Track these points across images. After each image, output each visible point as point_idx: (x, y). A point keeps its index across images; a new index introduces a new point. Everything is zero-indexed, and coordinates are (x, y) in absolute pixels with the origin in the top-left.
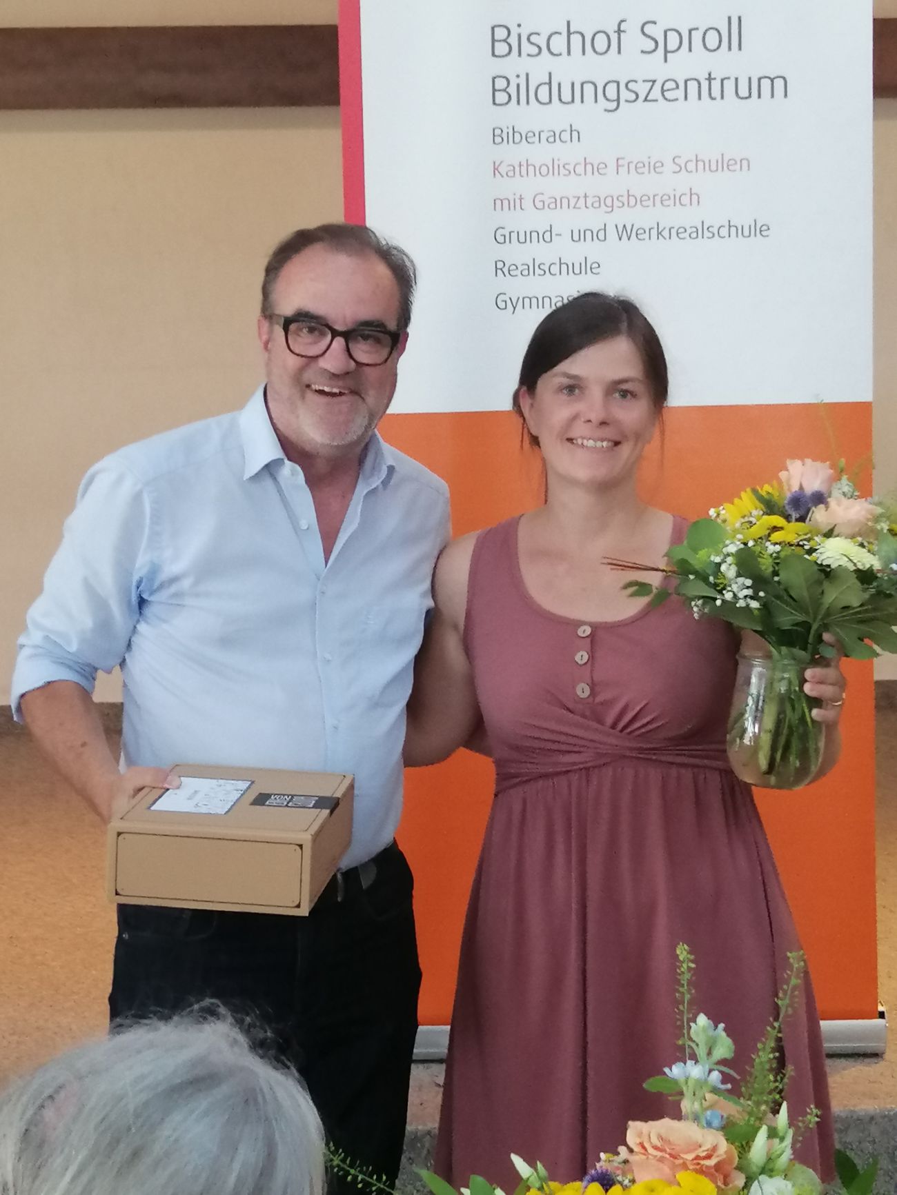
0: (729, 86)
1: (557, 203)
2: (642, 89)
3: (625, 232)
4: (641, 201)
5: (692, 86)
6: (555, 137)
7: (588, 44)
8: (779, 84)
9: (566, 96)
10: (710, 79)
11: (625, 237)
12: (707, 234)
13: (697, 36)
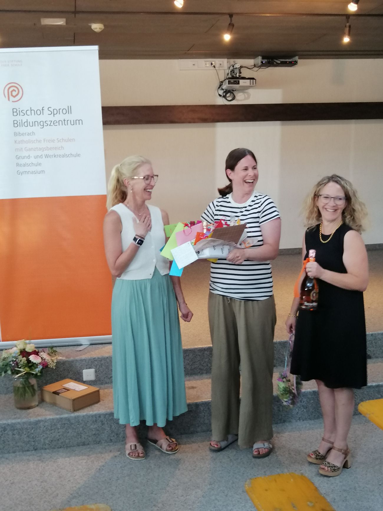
0: (69, 122)
2: (49, 123)
3: (47, 156)
4: (51, 149)
5: (60, 122)
6: (29, 134)
7: (36, 113)
8: (80, 121)
9: (31, 125)
10: (64, 120)
11: (47, 157)
12: (66, 156)
13: (61, 111)
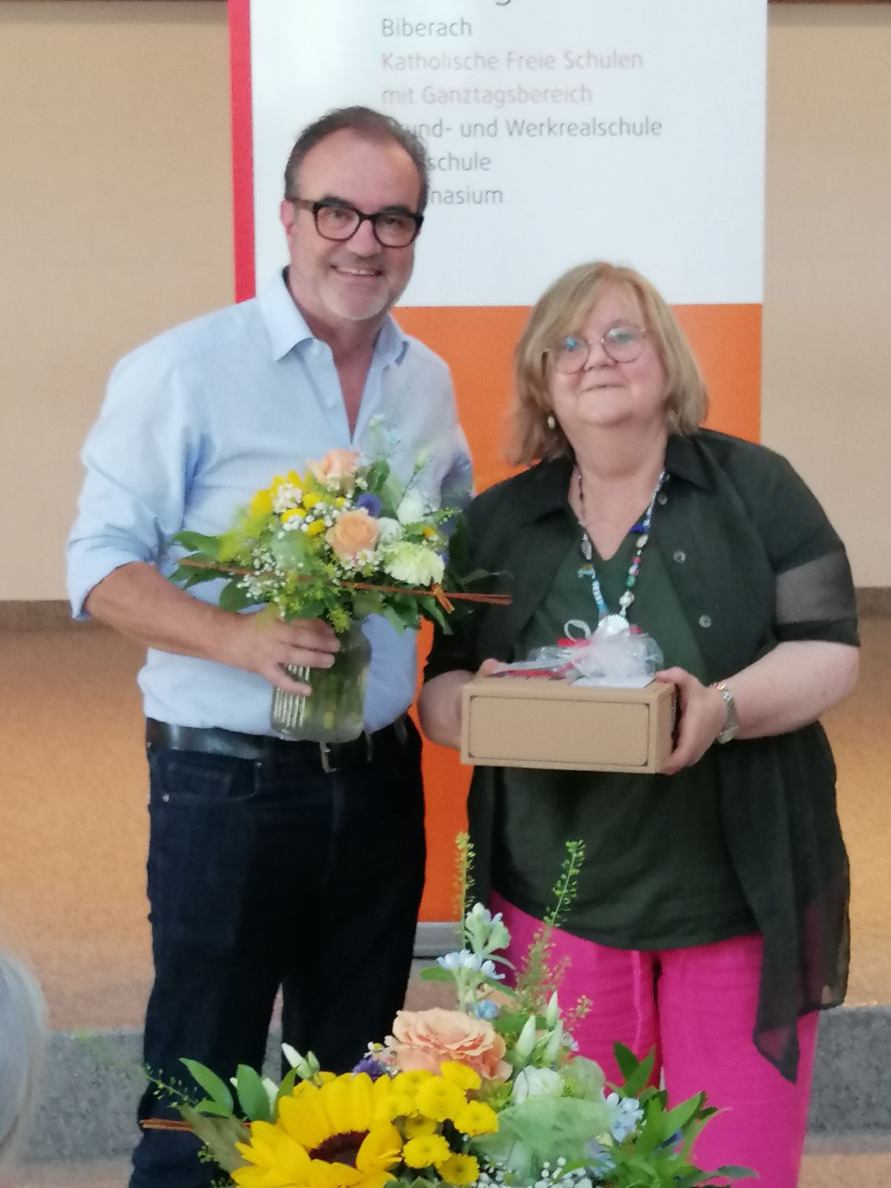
1: (447, 97)
3: (516, 128)
4: (534, 96)
6: (445, 30)
11: (515, 132)
12: (598, 131)
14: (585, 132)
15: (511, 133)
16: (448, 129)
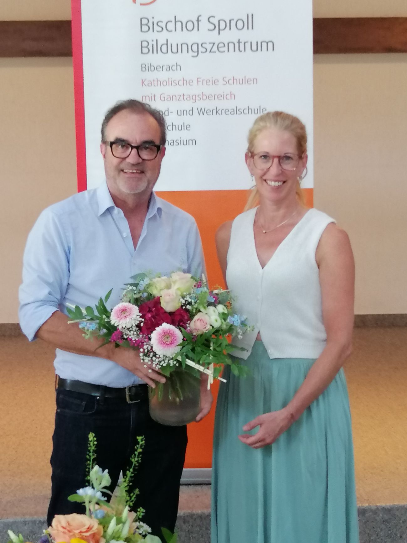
0: (248, 46)
1: (171, 98)
2: (209, 47)
3: (202, 112)
4: (209, 97)
5: (231, 46)
6: (170, 68)
7: (184, 27)
8: (270, 45)
9: (175, 50)
10: (239, 42)
12: (238, 112)
13: (233, 23)
14: (232, 113)
15: (199, 114)
16: (171, 112)
